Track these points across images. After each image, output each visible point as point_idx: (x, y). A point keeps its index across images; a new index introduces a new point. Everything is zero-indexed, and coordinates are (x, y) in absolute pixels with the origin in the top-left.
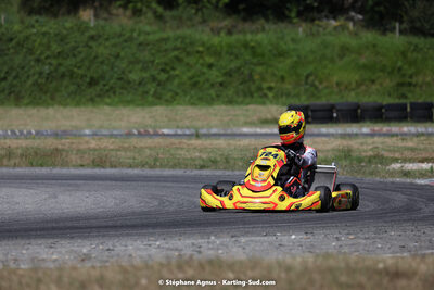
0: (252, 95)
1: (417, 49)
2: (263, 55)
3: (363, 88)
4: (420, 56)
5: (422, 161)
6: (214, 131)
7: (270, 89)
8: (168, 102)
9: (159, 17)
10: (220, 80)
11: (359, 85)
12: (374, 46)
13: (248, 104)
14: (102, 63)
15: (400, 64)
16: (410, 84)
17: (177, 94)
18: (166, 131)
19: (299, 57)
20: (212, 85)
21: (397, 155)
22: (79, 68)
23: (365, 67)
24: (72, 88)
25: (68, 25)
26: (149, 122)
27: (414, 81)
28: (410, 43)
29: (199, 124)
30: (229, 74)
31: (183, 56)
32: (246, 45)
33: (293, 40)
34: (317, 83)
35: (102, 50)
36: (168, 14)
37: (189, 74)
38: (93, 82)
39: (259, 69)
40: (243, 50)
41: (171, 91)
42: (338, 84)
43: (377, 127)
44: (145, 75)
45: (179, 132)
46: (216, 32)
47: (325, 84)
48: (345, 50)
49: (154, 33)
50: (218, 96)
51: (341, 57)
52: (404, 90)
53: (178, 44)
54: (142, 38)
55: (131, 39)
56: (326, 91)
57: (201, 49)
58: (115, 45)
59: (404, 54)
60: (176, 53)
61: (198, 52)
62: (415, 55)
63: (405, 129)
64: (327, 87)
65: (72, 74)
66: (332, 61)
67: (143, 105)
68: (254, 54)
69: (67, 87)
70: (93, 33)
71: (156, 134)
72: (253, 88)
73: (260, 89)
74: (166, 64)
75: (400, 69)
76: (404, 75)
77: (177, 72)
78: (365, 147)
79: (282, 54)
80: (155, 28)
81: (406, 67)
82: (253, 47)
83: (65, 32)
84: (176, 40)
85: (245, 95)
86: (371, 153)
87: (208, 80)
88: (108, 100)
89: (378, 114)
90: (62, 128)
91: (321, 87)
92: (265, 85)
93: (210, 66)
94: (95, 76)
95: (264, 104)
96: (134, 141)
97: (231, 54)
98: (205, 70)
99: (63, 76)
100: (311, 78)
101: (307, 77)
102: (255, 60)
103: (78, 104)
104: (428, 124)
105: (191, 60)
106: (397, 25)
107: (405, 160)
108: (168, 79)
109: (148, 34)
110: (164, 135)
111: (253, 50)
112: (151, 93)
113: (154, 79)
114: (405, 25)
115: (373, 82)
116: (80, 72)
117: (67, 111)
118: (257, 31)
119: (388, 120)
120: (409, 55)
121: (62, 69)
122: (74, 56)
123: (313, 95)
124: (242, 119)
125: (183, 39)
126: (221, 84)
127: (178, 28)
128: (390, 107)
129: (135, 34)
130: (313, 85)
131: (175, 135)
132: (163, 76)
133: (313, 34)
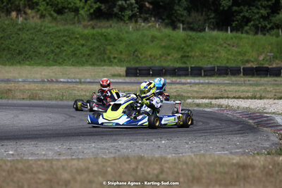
0: (105, 61)
1: (191, 38)
2: (111, 40)
3: (163, 58)
4: (192, 42)
5: (203, 98)
6: (88, 80)
7: (115, 58)
8: (60, 64)
9: (55, 19)
10: (88, 53)
11: (161, 56)
12: (169, 36)
13: (103, 66)
14: (25, 43)
15: (183, 46)
16: (188, 56)
17: (65, 60)
18: (62, 80)
19: (130, 41)
20: (84, 55)
21: (189, 95)
22: (13, 45)
23: (164, 47)
24: (9, 56)
25: (7, 22)
26: (52, 74)
27: (190, 54)
28: (188, 35)
29: (79, 76)
30: (93, 50)
31: (68, 39)
32: (102, 35)
33: (127, 32)
34: (139, 55)
35: (24, 36)
36: (59, 17)
37: (72, 49)
38: (20, 53)
39: (109, 47)
40: (100, 37)
41: (61, 58)
42: (150, 56)
43: (174, 79)
44: (48, 49)
45: (69, 81)
46: (85, 27)
47: (143, 56)
48: (153, 38)
49: (53, 27)
50: (87, 61)
51: (152, 42)
52: (185, 59)
53: (66, 33)
54: (46, 30)
55: (40, 30)
56: (144, 60)
57: (78, 36)
58: (31, 34)
59: (184, 40)
60: (65, 38)
61: (76, 38)
62: (190, 41)
63: (189, 81)
64: (145, 57)
65: (9, 49)
66: (147, 44)
67: (47, 66)
68: (106, 40)
69: (6, 56)
70: (20, 27)
71: (57, 82)
72: (106, 57)
73: (109, 58)
74: (59, 44)
75: (183, 48)
76: (185, 52)
77: (65, 49)
78: (172, 90)
79: (121, 40)
80: (54, 24)
81: (186, 47)
82: (105, 36)
83: (5, 26)
84: (64, 31)
85: (101, 61)
86: (175, 94)
87: (81, 53)
88: (28, 63)
89: (174, 72)
90: (6, 78)
91: (141, 57)
92: (112, 56)
93: (83, 45)
94: (21, 50)
95: (111, 66)
96: (48, 85)
97: (94, 39)
98: (80, 47)
99: (4, 49)
100: (136, 53)
101: (134, 52)
102: (107, 43)
103: (12, 64)
104: (200, 78)
105: (72, 42)
106: (181, 25)
107: (194, 98)
108: (60, 52)
109: (50, 28)
110: (61, 82)
111: (106, 37)
112: (51, 59)
113: (53, 52)
114: (185, 26)
115: (169, 55)
116: (13, 47)
117: (7, 68)
118: (108, 27)
119: (179, 76)
120: (187, 41)
121: (3, 46)
122: (10, 39)
123: (137, 62)
124: (101, 74)
125: (68, 30)
126: (89, 55)
127: (65, 25)
128: (180, 69)
129: (43, 28)
130: (137, 56)
131: (68, 82)
132: (58, 50)
133: (137, 30)
